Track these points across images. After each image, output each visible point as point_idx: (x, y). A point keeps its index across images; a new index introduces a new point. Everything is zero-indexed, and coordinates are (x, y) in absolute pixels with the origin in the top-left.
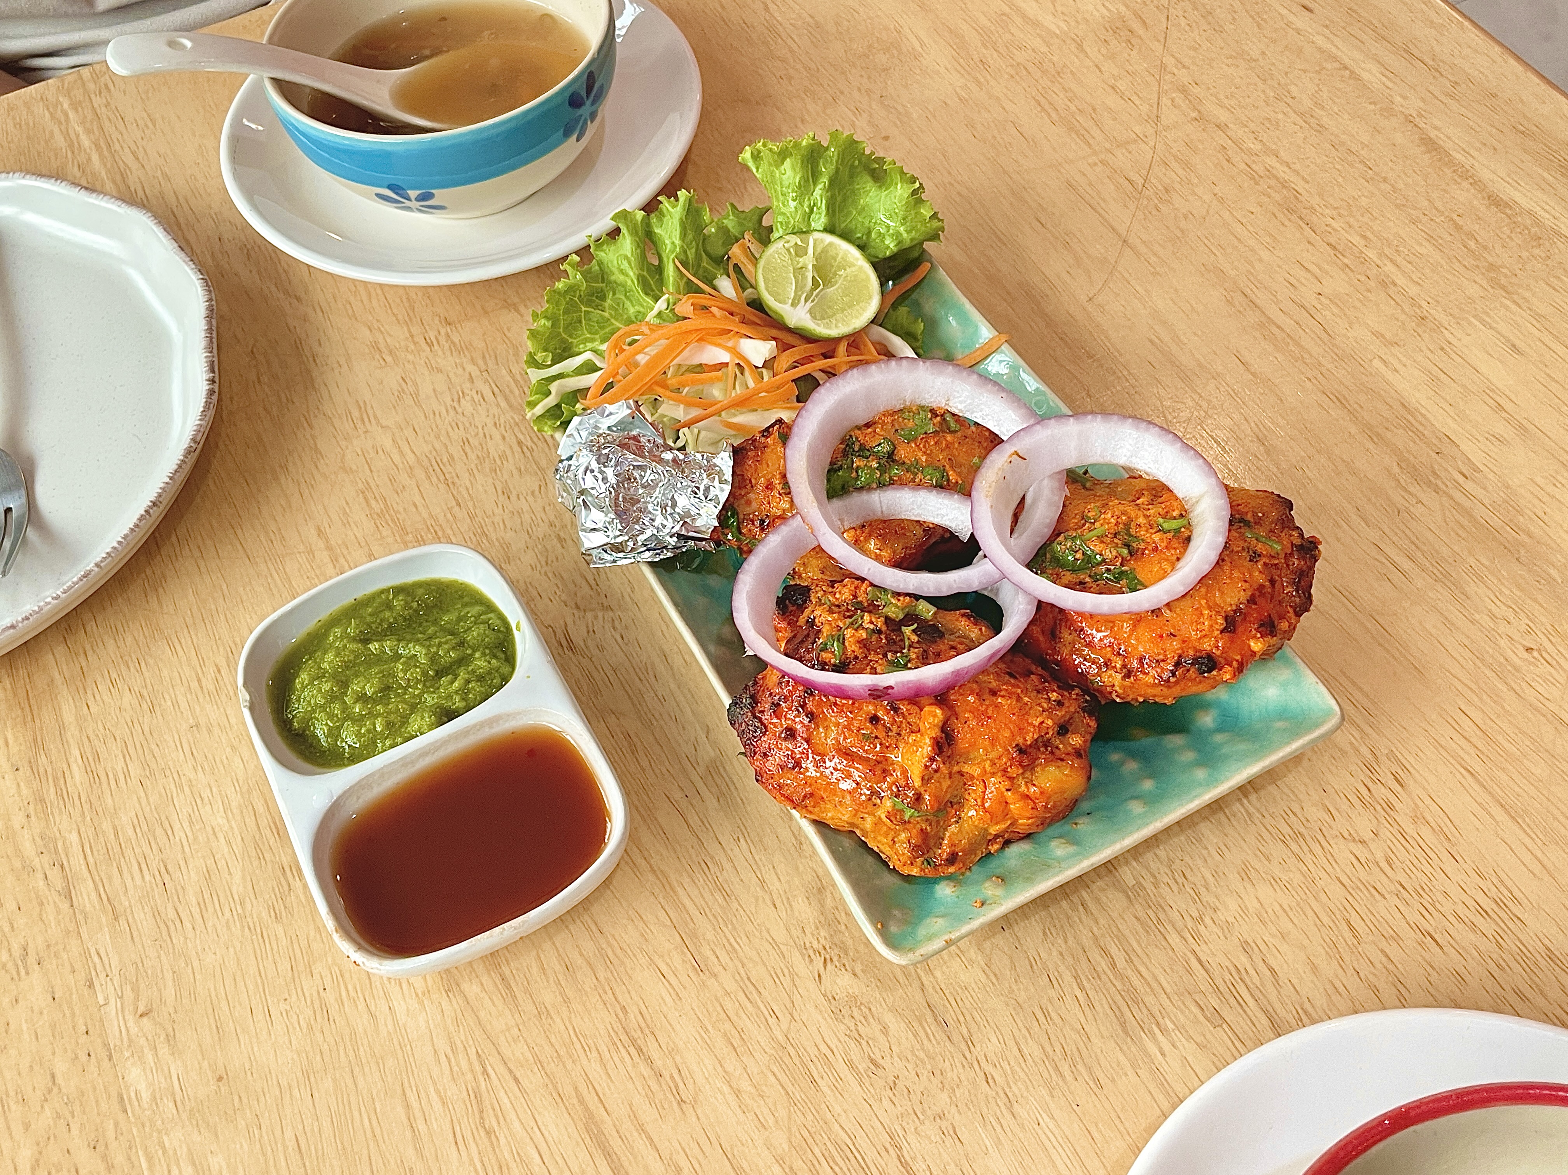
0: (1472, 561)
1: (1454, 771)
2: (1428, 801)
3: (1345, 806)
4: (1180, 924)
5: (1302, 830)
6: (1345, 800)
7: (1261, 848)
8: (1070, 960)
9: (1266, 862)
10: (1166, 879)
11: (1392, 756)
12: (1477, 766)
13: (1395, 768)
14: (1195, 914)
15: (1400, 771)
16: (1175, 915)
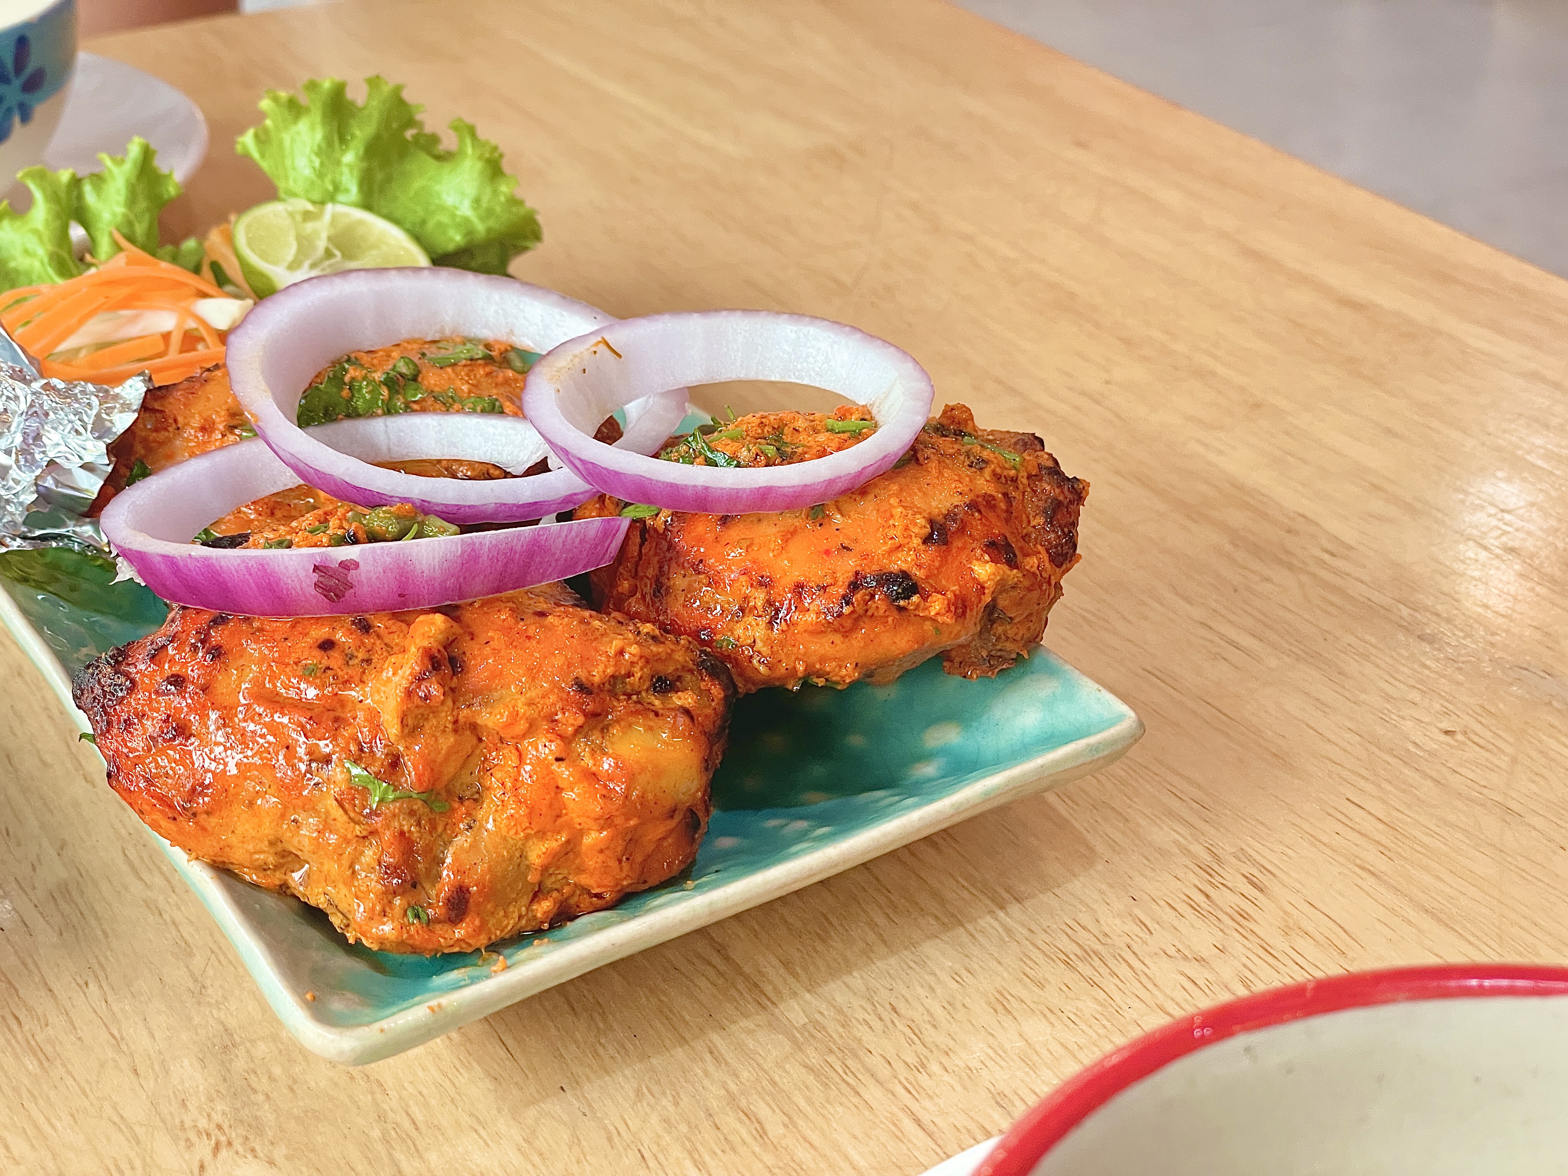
0: (1349, 638)
1: (1346, 871)
2: (1306, 908)
3: (1169, 916)
4: (884, 1072)
5: (1098, 947)
6: (1168, 909)
7: (1028, 970)
8: (683, 1128)
9: (1036, 990)
10: (861, 1015)
11: (1242, 855)
12: (1381, 864)
13: (1248, 869)
14: (911, 1059)
15: (1257, 874)
16: (875, 1062)
